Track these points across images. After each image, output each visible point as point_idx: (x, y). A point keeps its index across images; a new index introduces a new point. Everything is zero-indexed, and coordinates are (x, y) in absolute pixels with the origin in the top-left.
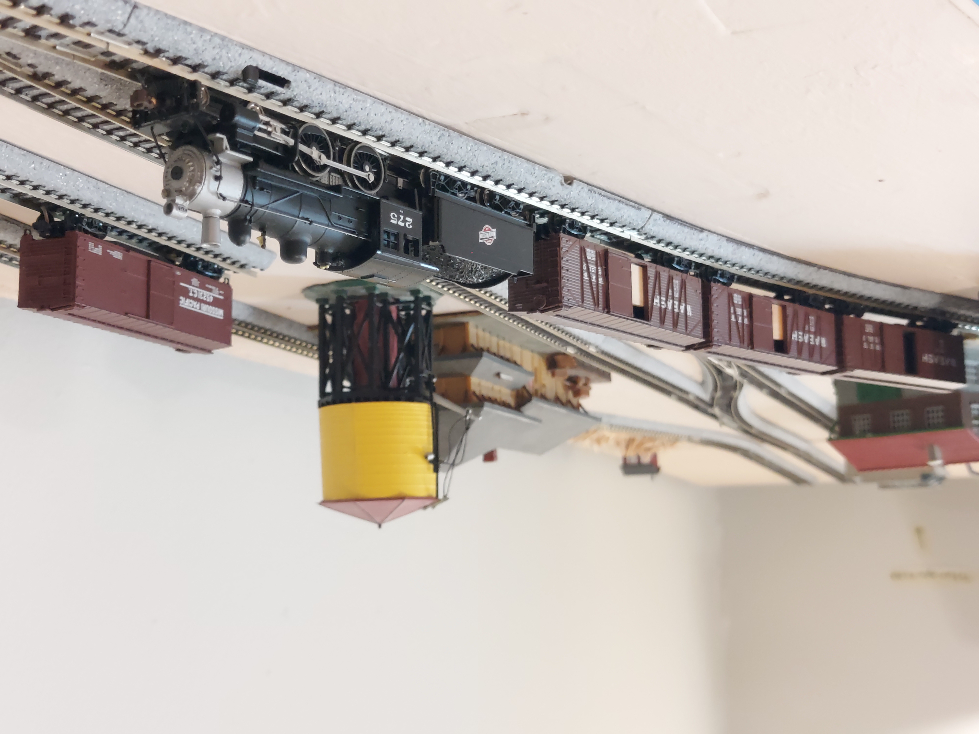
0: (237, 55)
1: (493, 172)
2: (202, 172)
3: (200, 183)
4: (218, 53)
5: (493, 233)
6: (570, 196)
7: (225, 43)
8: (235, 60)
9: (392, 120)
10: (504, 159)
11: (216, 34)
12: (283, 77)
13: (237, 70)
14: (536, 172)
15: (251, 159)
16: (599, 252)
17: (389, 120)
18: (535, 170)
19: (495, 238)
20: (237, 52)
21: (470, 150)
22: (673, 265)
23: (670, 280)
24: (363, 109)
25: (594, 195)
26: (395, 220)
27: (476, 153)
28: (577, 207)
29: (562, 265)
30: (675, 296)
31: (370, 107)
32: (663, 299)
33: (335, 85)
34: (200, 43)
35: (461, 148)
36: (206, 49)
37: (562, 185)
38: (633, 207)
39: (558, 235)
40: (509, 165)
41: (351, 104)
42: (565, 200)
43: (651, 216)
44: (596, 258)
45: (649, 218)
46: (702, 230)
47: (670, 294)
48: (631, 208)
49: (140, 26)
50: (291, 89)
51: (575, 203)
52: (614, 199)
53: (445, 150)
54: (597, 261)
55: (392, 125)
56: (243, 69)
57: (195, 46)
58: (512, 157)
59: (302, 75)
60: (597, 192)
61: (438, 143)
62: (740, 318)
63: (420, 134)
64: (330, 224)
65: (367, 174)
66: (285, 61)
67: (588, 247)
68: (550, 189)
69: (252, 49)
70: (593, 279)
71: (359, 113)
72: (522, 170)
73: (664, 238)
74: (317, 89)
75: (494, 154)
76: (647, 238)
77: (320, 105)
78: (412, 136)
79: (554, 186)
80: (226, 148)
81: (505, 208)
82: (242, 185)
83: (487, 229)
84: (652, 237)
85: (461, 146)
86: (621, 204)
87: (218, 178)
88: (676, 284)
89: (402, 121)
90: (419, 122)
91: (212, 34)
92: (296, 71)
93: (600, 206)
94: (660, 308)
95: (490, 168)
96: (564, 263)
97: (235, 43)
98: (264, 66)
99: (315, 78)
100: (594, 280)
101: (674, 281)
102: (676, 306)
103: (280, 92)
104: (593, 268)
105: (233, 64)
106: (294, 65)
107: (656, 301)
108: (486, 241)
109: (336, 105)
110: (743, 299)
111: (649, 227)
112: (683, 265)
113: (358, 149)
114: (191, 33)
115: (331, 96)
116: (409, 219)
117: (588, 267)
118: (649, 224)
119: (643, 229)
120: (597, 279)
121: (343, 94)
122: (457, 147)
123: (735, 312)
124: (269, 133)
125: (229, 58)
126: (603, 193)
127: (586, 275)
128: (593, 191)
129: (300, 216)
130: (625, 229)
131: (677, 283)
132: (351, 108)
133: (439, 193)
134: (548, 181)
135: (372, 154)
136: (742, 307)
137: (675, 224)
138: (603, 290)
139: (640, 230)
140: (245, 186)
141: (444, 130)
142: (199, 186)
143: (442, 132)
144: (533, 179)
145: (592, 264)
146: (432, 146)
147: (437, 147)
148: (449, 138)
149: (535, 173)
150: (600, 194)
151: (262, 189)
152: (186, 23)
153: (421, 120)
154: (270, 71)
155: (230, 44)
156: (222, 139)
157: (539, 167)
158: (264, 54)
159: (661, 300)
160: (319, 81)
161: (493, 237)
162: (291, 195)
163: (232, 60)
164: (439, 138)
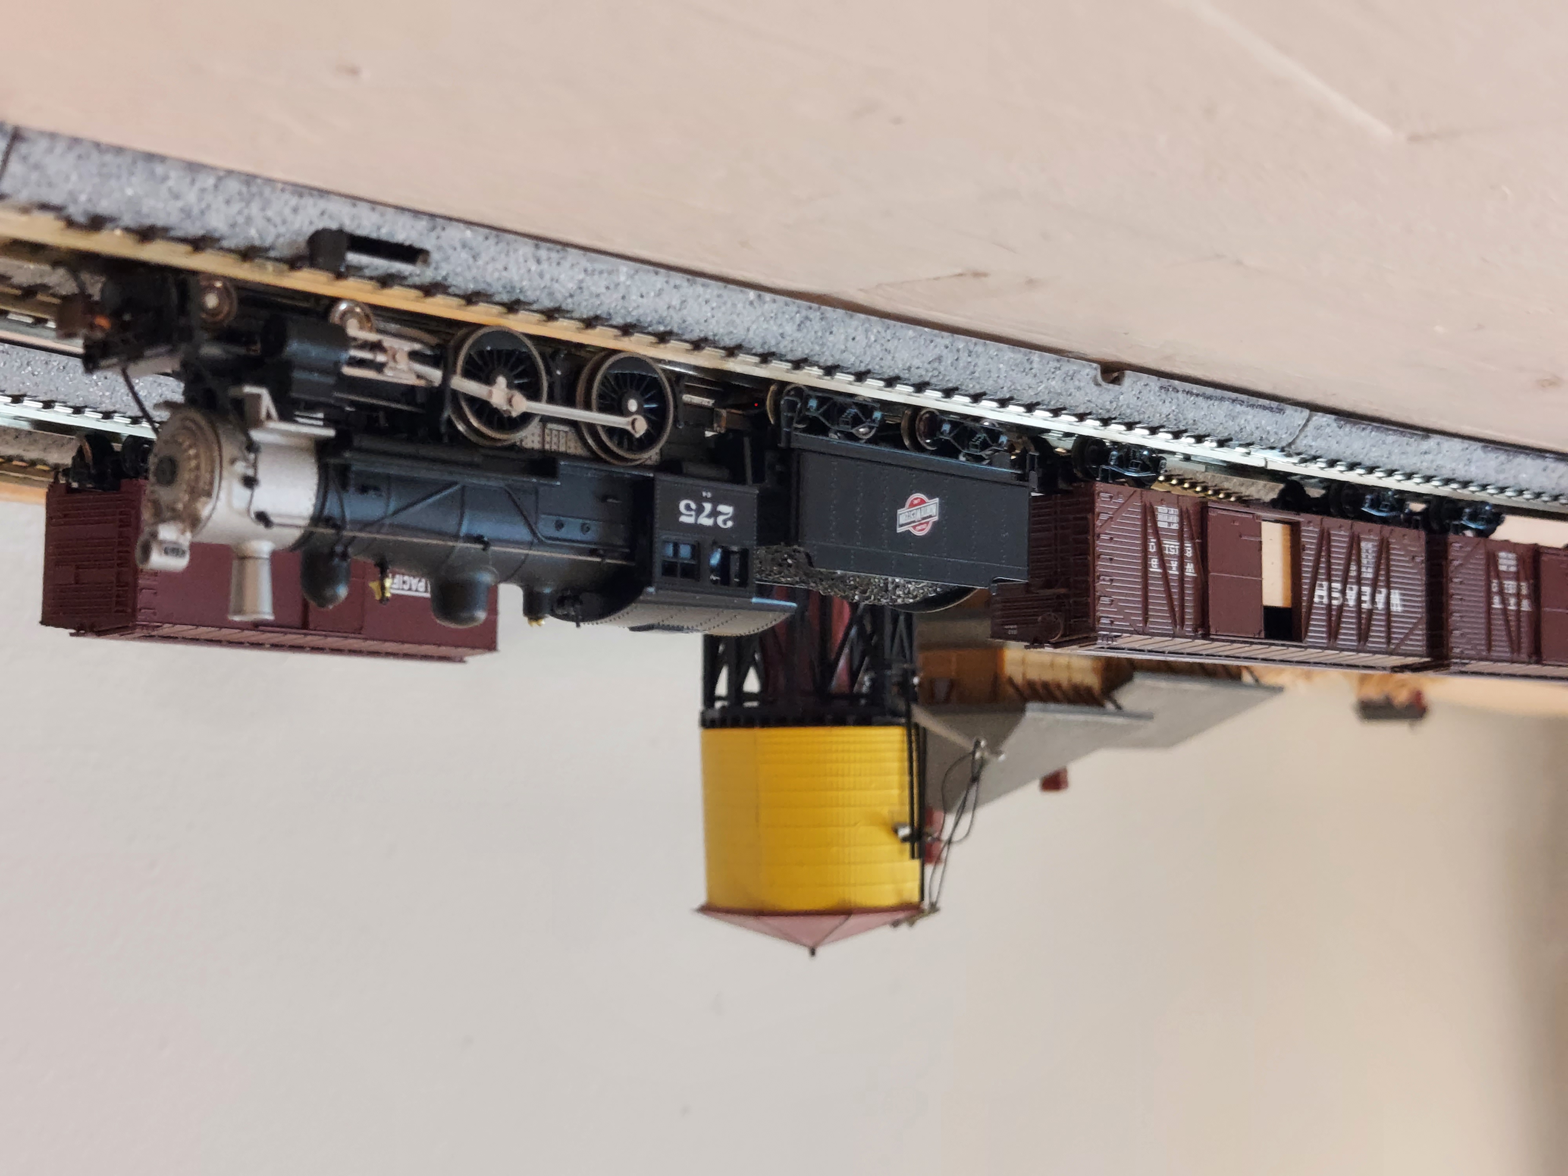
0: (287, 211)
1: (932, 376)
2: (212, 472)
3: (209, 494)
4: (240, 212)
5: (932, 508)
6: (1117, 405)
7: (254, 189)
8: (284, 222)
9: (683, 302)
10: (958, 350)
11: (230, 173)
12: (407, 243)
13: (295, 242)
14: (1035, 365)
15: (330, 433)
16: (1187, 510)
17: (676, 302)
18: (1031, 363)
19: (936, 519)
20: (286, 203)
21: (875, 341)
22: (1363, 509)
23: (1354, 543)
24: (612, 286)
25: (1173, 394)
26: (691, 515)
27: (890, 346)
28: (1137, 420)
29: (1099, 550)
30: (1364, 575)
31: (628, 283)
32: (1337, 586)
33: (537, 247)
34: (191, 196)
35: (854, 339)
36: (209, 206)
37: (1097, 384)
38: (1264, 408)
39: (1092, 486)
40: (969, 359)
41: (581, 281)
42: (1108, 411)
43: (1308, 420)
44: (1181, 523)
45: (1305, 425)
46: (1427, 432)
47: (1353, 573)
48: (1261, 410)
49: (34, 176)
50: (433, 265)
51: (1131, 415)
52: (1222, 399)
53: (817, 348)
54: (1181, 531)
55: (685, 312)
56: (307, 238)
57: (180, 204)
58: (976, 344)
59: (455, 234)
60: (1180, 389)
61: (799, 335)
62: (1512, 601)
63: (753, 322)
64: (536, 541)
65: (630, 419)
66: (409, 210)
67: (1162, 502)
68: (1070, 395)
69: (323, 193)
70: (1171, 568)
71: (602, 297)
72: (1001, 366)
73: (1341, 457)
74: (493, 259)
75: (932, 341)
76: (1304, 461)
77: (509, 289)
78: (736, 328)
79: (1079, 388)
80: (269, 416)
81: (963, 449)
82: (315, 487)
83: (916, 502)
84: (1314, 458)
85: (853, 335)
86: (1238, 406)
87: (250, 482)
88: (1367, 551)
89: (707, 302)
90: (747, 299)
91: (222, 174)
92: (439, 229)
93: (1191, 415)
94: (1330, 605)
95: (927, 371)
96: (1103, 545)
97: (280, 186)
98: (359, 226)
99: (487, 238)
100: (1174, 571)
101: (1363, 544)
102: (1366, 598)
103: (407, 273)
104: (1171, 547)
105: (282, 229)
106: (432, 216)
107: (1321, 592)
108: (914, 527)
109: (545, 287)
110: (1520, 560)
111: (1305, 442)
112: (1386, 506)
113: (611, 367)
114: (165, 178)
115: (529, 271)
116: (727, 509)
117: (1159, 545)
118: (1306, 436)
119: (1293, 447)
120: (1182, 568)
121: (559, 264)
122: (843, 337)
123: (1501, 592)
124: (379, 367)
125: (269, 220)
126: (1196, 389)
127: (1154, 562)
128: (1171, 390)
129: (462, 533)
130: (1251, 448)
131: (1368, 547)
132: (581, 288)
133: (802, 439)
134: (1064, 380)
135: (644, 373)
136: (1517, 577)
137: (1364, 429)
138: (1195, 588)
139: (1286, 449)
140: (322, 491)
141: (810, 308)
142: (206, 503)
143: (804, 313)
144: (1029, 380)
145: (1171, 537)
146: (784, 343)
147: (795, 343)
148: (823, 323)
149: (1031, 369)
150: (1188, 393)
151: (363, 489)
152: (150, 157)
153: (752, 294)
154: (374, 235)
155: (267, 191)
156: (258, 397)
157: (1041, 357)
158: (355, 199)
159: (1330, 589)
160: (497, 243)
161: (930, 516)
162: (437, 493)
163: (278, 220)
164: (799, 325)
